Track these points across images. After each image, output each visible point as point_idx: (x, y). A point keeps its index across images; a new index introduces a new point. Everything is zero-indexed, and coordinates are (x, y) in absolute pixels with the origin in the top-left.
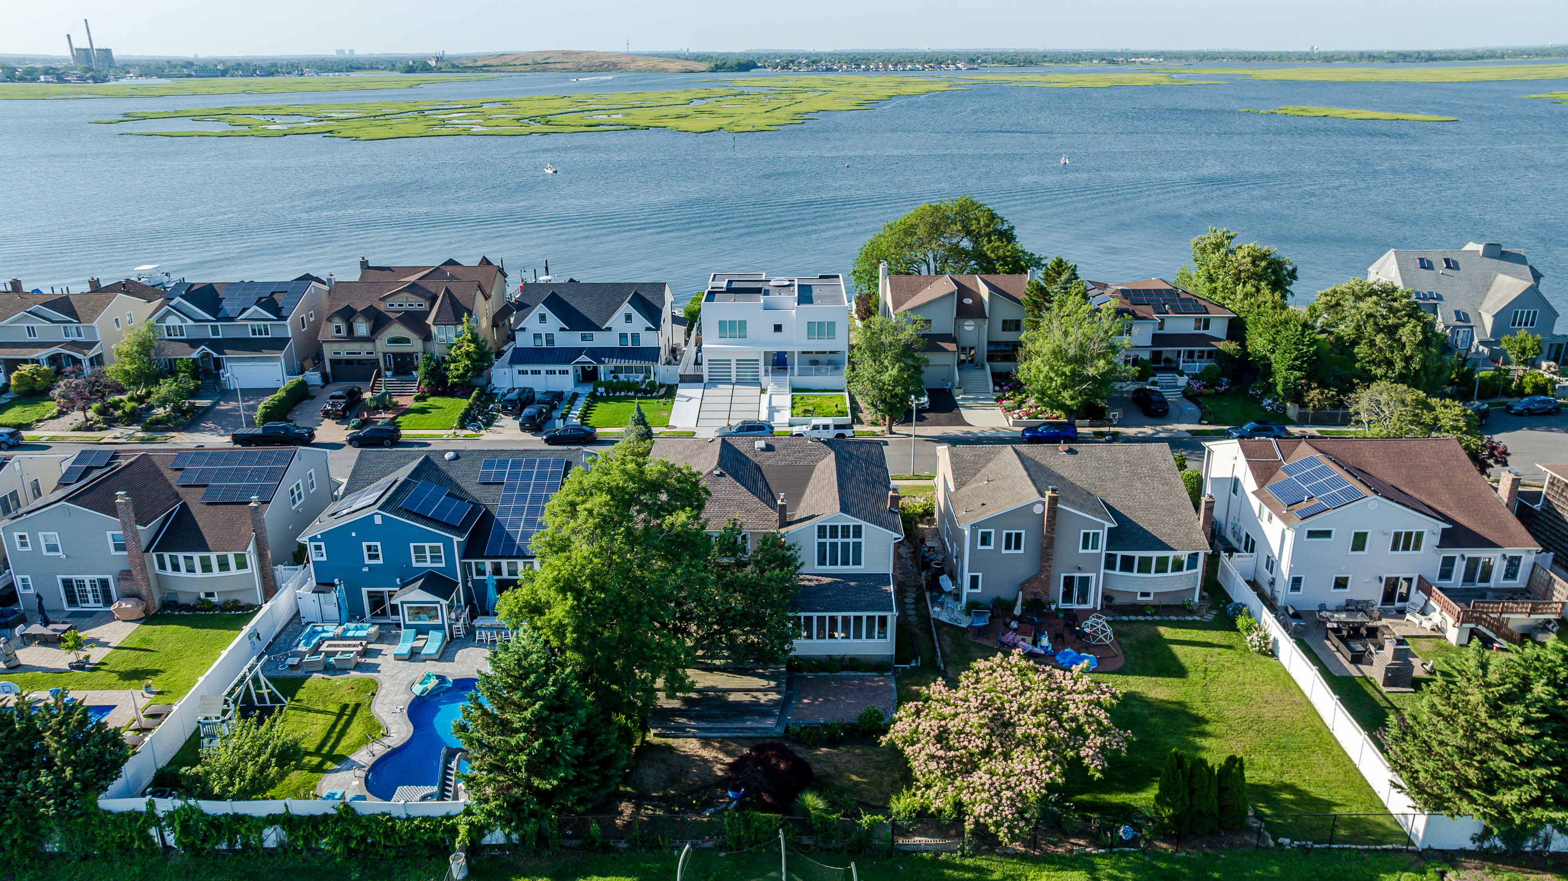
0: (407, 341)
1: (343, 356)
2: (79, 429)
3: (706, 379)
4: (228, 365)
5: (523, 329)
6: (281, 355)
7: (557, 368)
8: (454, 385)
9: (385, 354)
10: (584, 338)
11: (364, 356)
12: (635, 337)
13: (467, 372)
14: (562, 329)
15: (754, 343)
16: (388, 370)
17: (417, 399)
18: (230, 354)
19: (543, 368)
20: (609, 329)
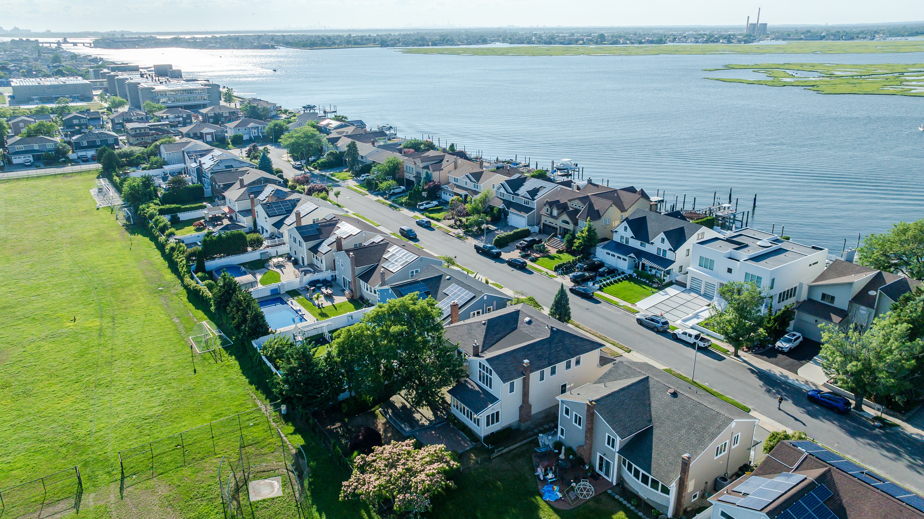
0: (568, 223)
1: (547, 223)
2: (449, 226)
3: (688, 287)
4: (510, 214)
5: (616, 232)
6: (526, 215)
7: (622, 257)
8: (574, 250)
9: (560, 227)
10: (641, 245)
11: (554, 225)
12: (664, 251)
13: (581, 245)
14: (632, 237)
15: (716, 276)
16: (559, 234)
17: (558, 252)
18: (512, 210)
19: (617, 255)
20: (652, 243)
